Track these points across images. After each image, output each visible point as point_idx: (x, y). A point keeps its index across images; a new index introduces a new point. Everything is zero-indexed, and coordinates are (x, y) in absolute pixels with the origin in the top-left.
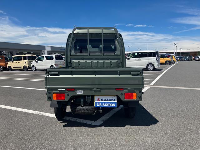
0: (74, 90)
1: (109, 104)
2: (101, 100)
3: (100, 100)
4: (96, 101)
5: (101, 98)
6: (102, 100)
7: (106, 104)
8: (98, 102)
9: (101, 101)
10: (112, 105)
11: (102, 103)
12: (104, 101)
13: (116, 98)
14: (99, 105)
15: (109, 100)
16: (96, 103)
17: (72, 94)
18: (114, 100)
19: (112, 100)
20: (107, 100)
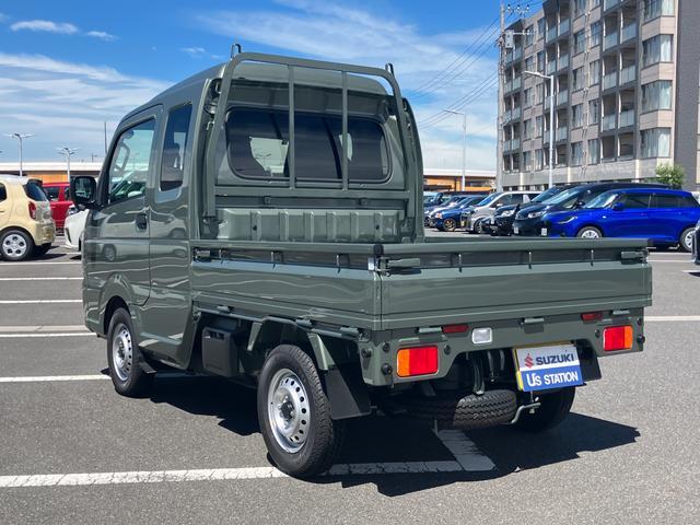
0: (463, 329)
1: (561, 375)
2: (534, 361)
3: (532, 364)
4: (523, 369)
5: (535, 353)
6: (540, 361)
7: (552, 376)
8: (530, 372)
9: (536, 367)
10: (569, 377)
11: (541, 373)
12: (544, 367)
13: (572, 350)
14: (535, 382)
15: (559, 362)
16: (524, 374)
17: (458, 346)
18: (570, 358)
19: (566, 358)
20: (554, 359)
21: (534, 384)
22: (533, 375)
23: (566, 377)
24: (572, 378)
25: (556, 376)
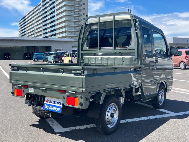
0: (27, 87)
1: (55, 108)
2: (49, 101)
3: (48, 102)
5: (50, 99)
6: (51, 102)
7: (52, 107)
8: (46, 104)
9: (49, 103)
10: (57, 109)
11: (49, 105)
12: (51, 104)
13: (62, 101)
15: (56, 104)
18: (60, 104)
19: (58, 103)
20: (55, 102)
21: (46, 108)
22: (47, 105)
23: (56, 109)
24: (57, 110)
25: (53, 108)
